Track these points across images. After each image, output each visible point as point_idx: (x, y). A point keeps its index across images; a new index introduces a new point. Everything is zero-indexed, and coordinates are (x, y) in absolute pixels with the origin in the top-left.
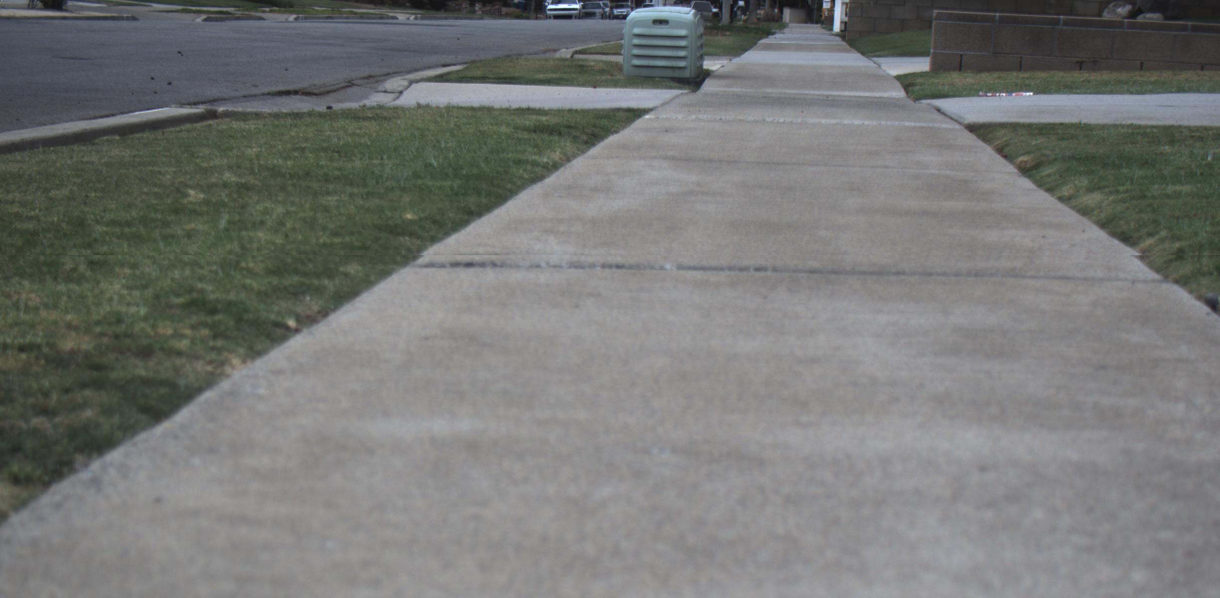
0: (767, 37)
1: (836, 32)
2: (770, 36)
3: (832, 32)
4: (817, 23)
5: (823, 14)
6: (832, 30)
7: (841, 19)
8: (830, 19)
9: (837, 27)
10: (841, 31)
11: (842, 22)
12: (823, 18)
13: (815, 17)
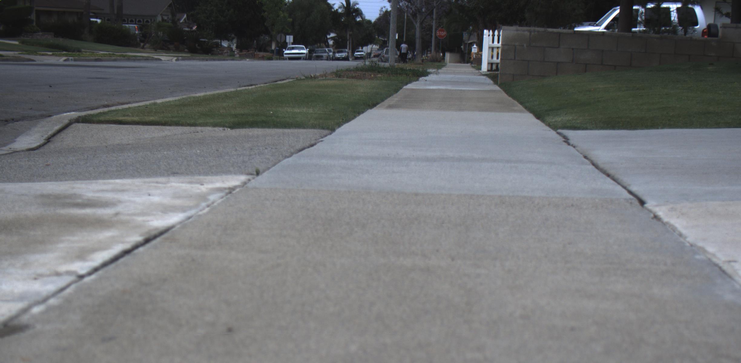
0: (417, 80)
1: (483, 72)
2: (421, 79)
3: (480, 71)
4: (468, 62)
5: (472, 56)
6: (480, 69)
7: (488, 60)
8: (478, 61)
9: (485, 67)
10: (488, 71)
11: (488, 63)
12: (472, 59)
13: (466, 59)
